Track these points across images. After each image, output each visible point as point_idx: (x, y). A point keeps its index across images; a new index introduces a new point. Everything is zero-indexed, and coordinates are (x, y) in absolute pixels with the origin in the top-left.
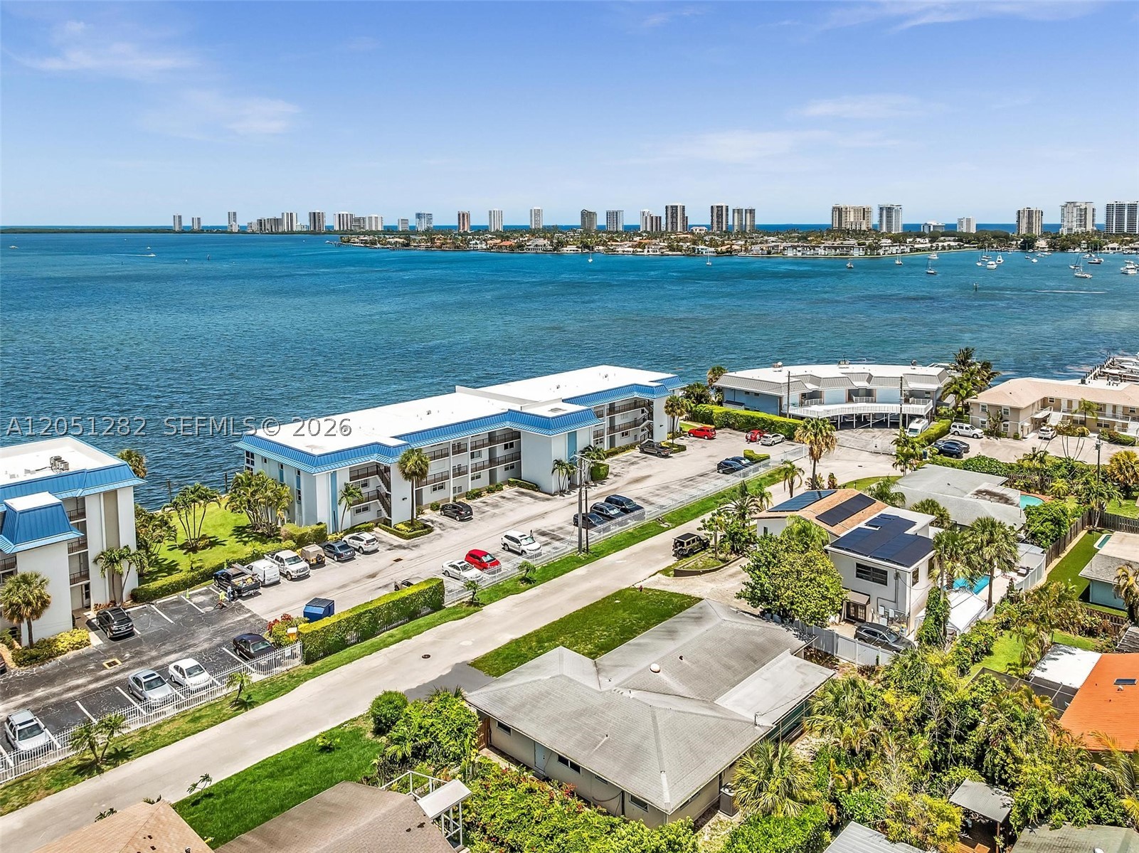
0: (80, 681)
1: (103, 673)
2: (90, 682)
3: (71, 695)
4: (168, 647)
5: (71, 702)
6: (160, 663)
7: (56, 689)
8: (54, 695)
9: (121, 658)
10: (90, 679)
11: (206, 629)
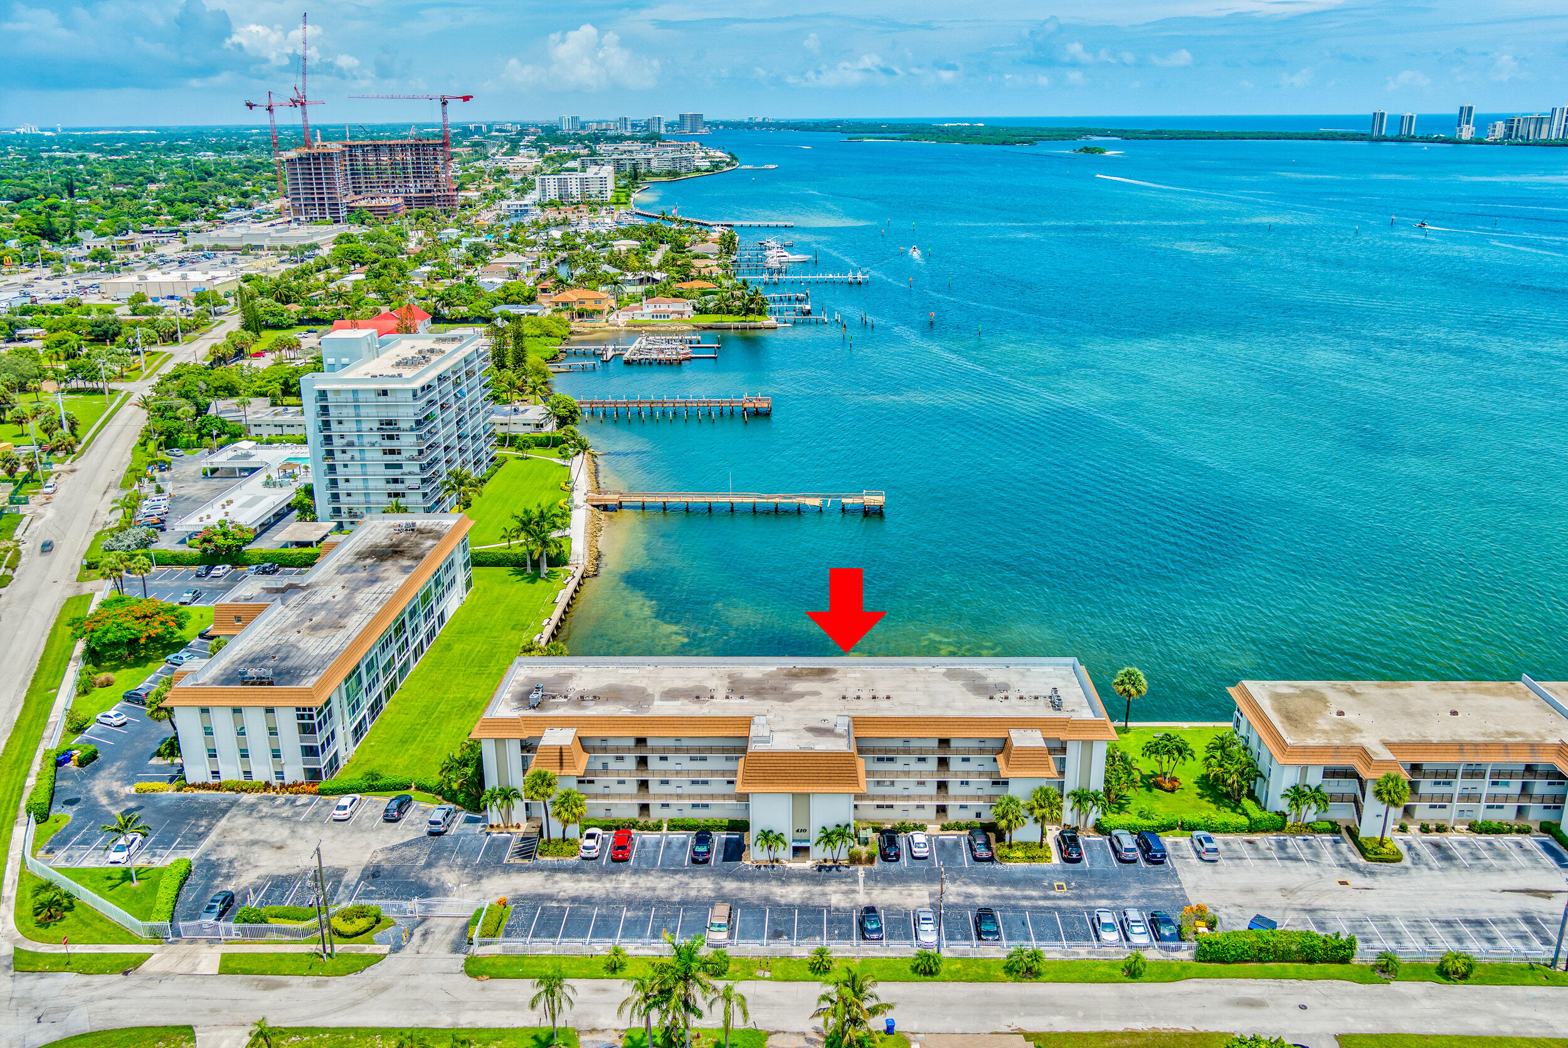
0: (1034, 893)
1: (1052, 893)
2: (1041, 898)
3: (1025, 903)
4: (1103, 890)
5: (1022, 910)
6: (1092, 904)
7: (1018, 893)
8: (1015, 898)
9: (1068, 884)
10: (1041, 894)
11: (1138, 885)
